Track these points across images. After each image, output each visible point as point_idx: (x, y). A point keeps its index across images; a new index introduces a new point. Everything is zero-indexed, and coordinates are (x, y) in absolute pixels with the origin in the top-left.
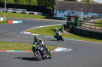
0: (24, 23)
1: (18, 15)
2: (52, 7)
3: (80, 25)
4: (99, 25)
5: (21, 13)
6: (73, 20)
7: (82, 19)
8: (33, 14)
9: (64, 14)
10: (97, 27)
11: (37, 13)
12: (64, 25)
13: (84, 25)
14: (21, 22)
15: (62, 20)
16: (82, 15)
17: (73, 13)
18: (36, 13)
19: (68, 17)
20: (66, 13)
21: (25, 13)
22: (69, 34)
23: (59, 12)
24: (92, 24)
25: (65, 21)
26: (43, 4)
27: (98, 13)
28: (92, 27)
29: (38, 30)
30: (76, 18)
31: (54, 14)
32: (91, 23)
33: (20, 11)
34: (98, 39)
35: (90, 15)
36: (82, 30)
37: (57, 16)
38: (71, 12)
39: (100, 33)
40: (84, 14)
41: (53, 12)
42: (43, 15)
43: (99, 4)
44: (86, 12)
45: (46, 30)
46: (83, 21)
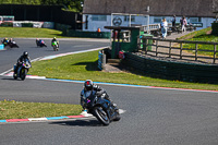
2: (77, 7)
3: (144, 49)
4: (190, 46)
7: (149, 35)
8: (31, 26)
9: (106, 23)
10: (185, 53)
11: (41, 24)
12: (106, 51)
13: (153, 48)
14: (2, 47)
15: (103, 37)
16: (148, 25)
18: (38, 24)
19: (115, 29)
20: (110, 20)
21: (11, 25)
22: (118, 71)
23: (93, 19)
24: (173, 45)
25: (109, 40)
27: (188, 18)
28: (173, 51)
29: (44, 66)
30: (135, 31)
31: (81, 24)
32: (170, 41)
34: (188, 81)
36: (149, 60)
37: (89, 30)
39: (193, 65)
41: (80, 18)
42: (55, 28)
45: (62, 65)
46: (150, 38)
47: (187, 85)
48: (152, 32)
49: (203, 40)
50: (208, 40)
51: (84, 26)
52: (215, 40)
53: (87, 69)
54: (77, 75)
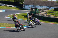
0: (6, 11)
1: (3, 7)
2: (22, 3)
3: (38, 13)
4: (49, 13)
5: (4, 6)
6: (34, 10)
8: (11, 6)
9: (29, 7)
12: (29, 13)
13: (40, 13)
14: (4, 11)
15: (28, 10)
17: (34, 6)
18: (13, 6)
19: (31, 8)
20: (30, 6)
21: (7, 6)
23: (26, 6)
24: (45, 13)
25: (29, 11)
26: (17, 1)
27: (48, 6)
30: (36, 9)
32: (44, 12)
33: (3, 5)
35: (44, 7)
36: (39, 16)
38: (33, 6)
39: (49, 18)
40: (40, 7)
41: (23, 5)
42: (17, 7)
43: (49, 1)
44: (41, 6)
45: (18, 16)
46: (39, 11)
47: (48, 22)
48: (40, 9)
49: (52, 12)
50: (53, 12)
51: (24, 7)
52: (54, 12)
53: (24, 17)
54: (22, 18)
